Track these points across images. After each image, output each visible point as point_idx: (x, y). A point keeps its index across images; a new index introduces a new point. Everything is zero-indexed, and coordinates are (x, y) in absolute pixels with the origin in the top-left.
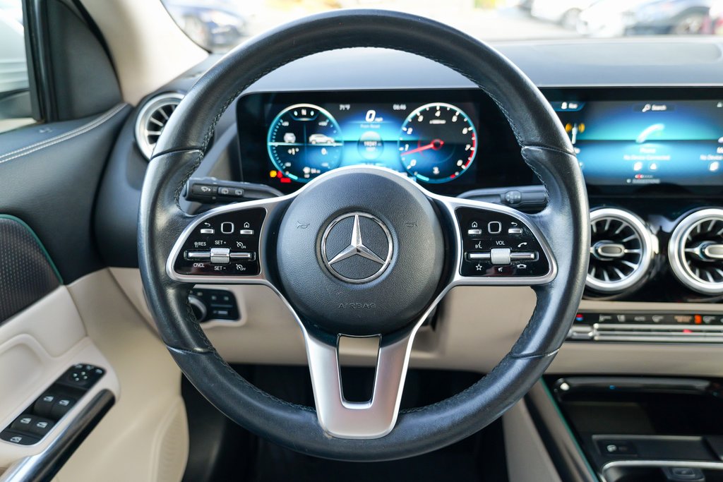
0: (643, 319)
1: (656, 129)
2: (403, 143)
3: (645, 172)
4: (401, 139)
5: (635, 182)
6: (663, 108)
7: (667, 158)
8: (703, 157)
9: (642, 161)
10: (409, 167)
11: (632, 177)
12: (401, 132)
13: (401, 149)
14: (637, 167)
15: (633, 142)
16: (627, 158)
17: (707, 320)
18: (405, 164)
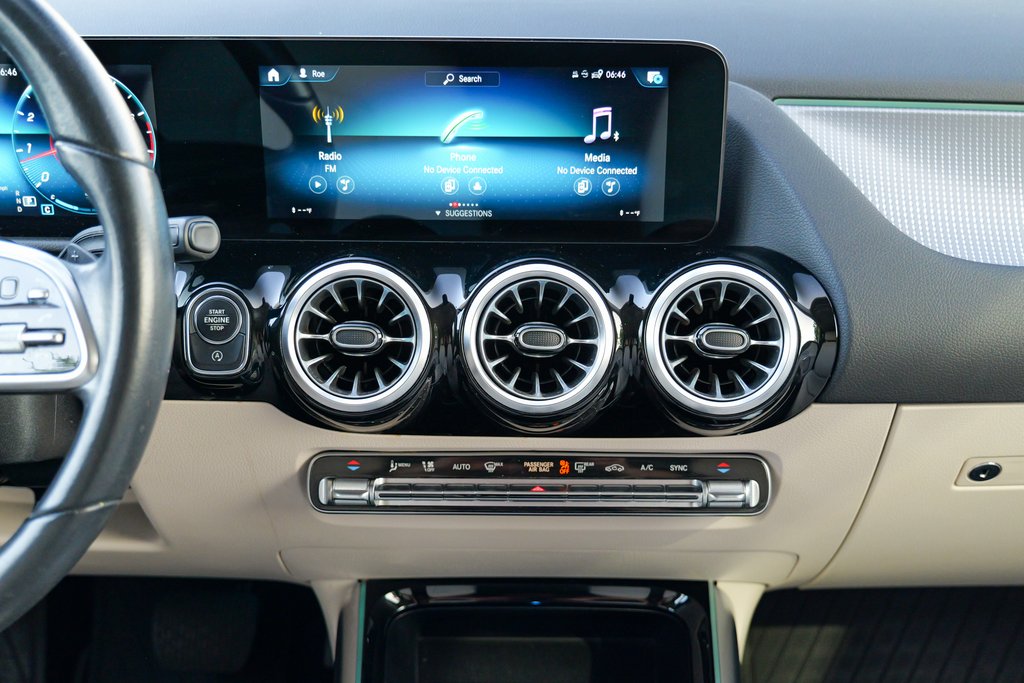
0: (467, 467)
1: (472, 118)
2: (22, 139)
3: (464, 198)
4: (17, 132)
5: (448, 213)
6: (479, 79)
7: (499, 171)
8: (562, 170)
9: (455, 176)
10: (38, 185)
11: (444, 207)
12: (14, 116)
13: (20, 150)
14: (449, 188)
15: (434, 140)
16: (427, 170)
17: (580, 468)
18: (31, 179)
